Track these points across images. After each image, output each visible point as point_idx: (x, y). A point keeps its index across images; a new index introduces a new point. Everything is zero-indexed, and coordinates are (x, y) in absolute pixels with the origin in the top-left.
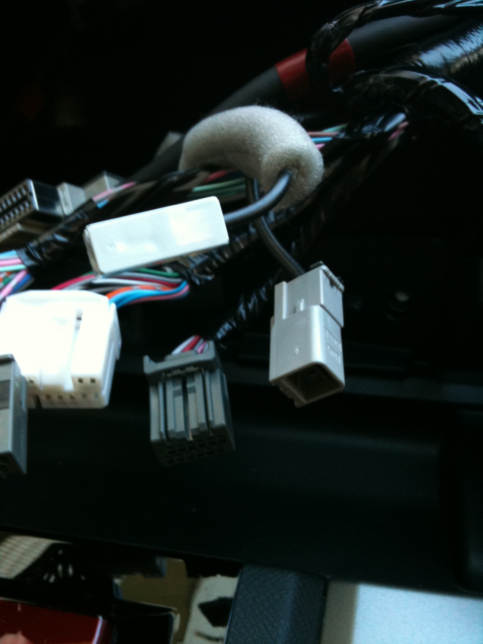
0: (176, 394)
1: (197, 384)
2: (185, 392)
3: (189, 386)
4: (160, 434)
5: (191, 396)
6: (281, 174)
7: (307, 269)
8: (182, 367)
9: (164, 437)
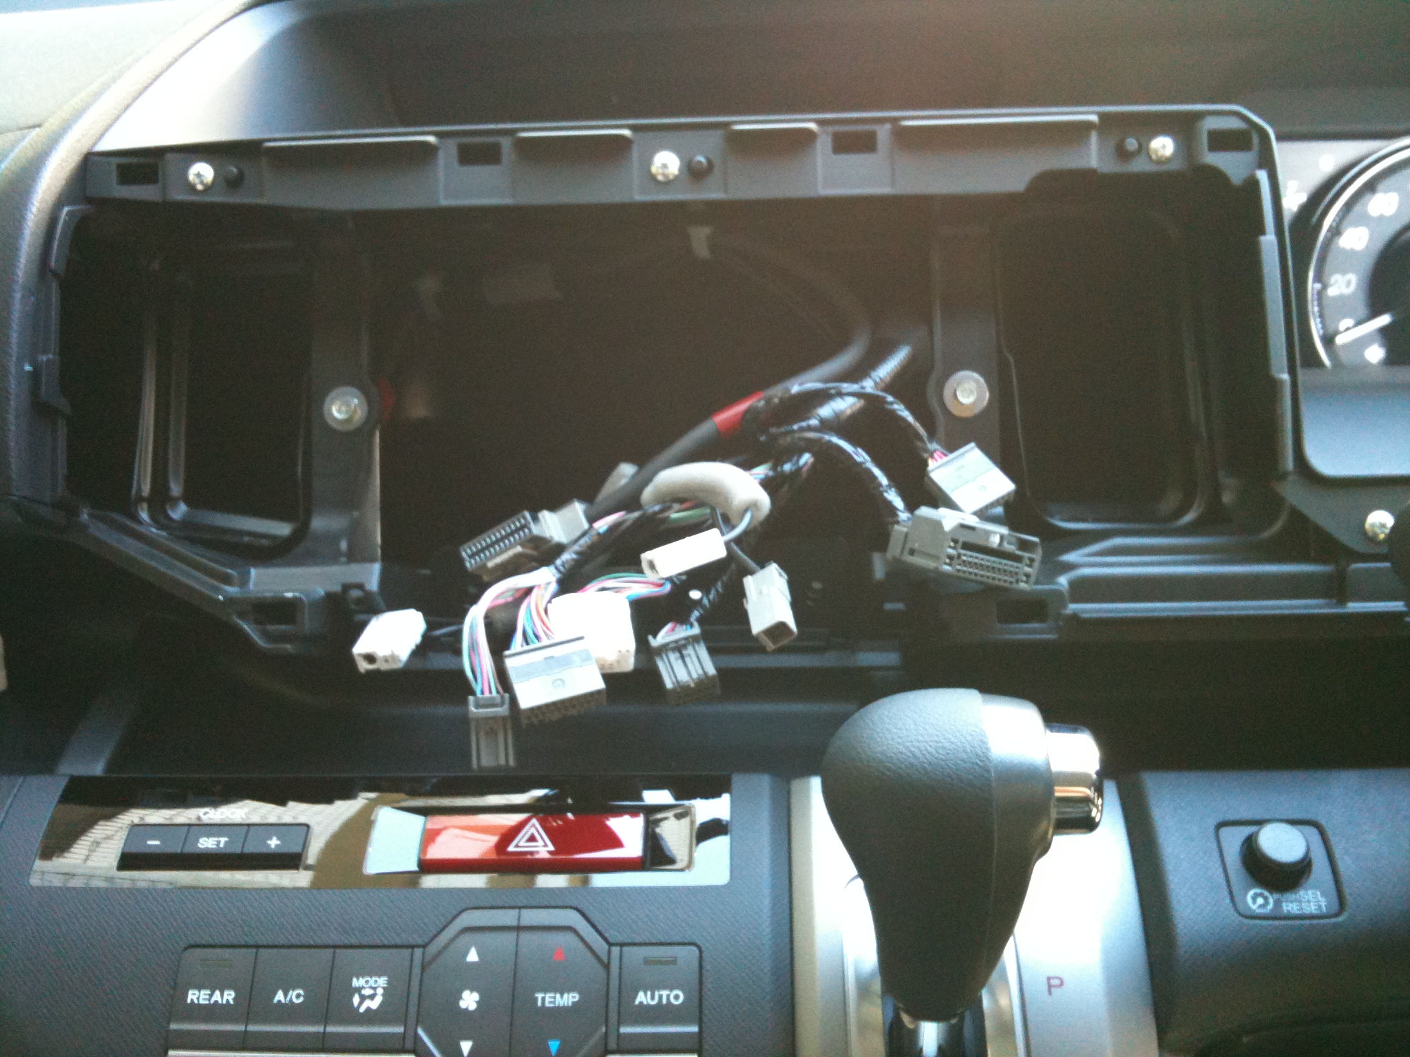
0: (676, 659)
1: (689, 651)
2: (682, 657)
3: (684, 652)
4: (673, 683)
5: (687, 659)
6: (746, 511)
7: (762, 566)
8: (676, 642)
9: (676, 685)
